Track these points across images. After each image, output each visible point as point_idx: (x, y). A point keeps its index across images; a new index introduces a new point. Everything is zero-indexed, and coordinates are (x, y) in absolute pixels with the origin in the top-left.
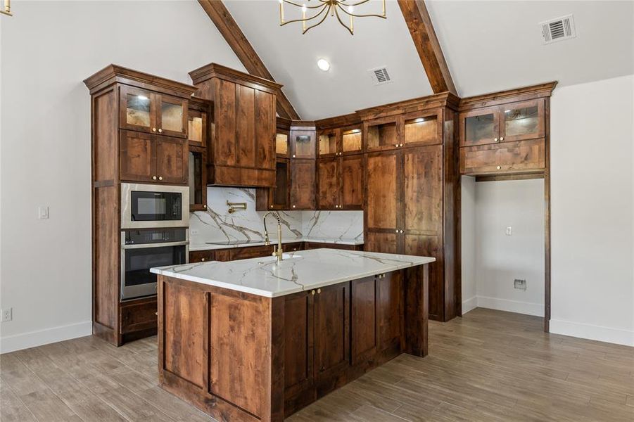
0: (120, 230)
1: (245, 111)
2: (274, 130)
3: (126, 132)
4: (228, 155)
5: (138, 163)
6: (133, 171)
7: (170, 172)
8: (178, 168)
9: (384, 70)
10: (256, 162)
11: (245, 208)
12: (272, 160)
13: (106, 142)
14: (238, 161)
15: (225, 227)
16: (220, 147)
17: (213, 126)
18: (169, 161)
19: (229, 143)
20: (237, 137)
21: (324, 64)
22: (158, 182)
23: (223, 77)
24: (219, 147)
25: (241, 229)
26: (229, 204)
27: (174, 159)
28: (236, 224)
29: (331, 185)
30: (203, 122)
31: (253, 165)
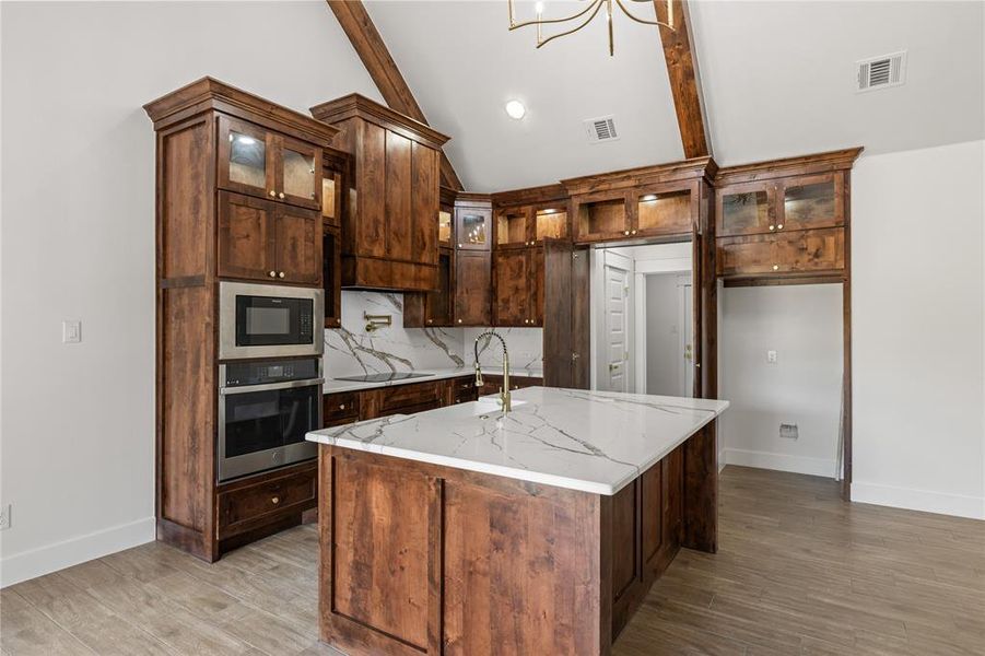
0: (217, 363)
1: (398, 171)
2: (437, 205)
3: (227, 196)
4: (374, 241)
5: (246, 250)
6: (239, 263)
7: (296, 265)
8: (308, 259)
9: (610, 121)
10: (412, 254)
11: (389, 324)
12: (433, 250)
13: (186, 211)
14: (389, 251)
15: (360, 353)
16: (364, 226)
17: (353, 193)
18: (294, 246)
19: (376, 221)
20: (387, 212)
21: (515, 109)
22: (278, 281)
23: (369, 117)
24: (362, 228)
25: (383, 356)
26: (367, 318)
27: (301, 243)
28: (376, 349)
29: (517, 290)
30: (336, 185)
31: (409, 258)
